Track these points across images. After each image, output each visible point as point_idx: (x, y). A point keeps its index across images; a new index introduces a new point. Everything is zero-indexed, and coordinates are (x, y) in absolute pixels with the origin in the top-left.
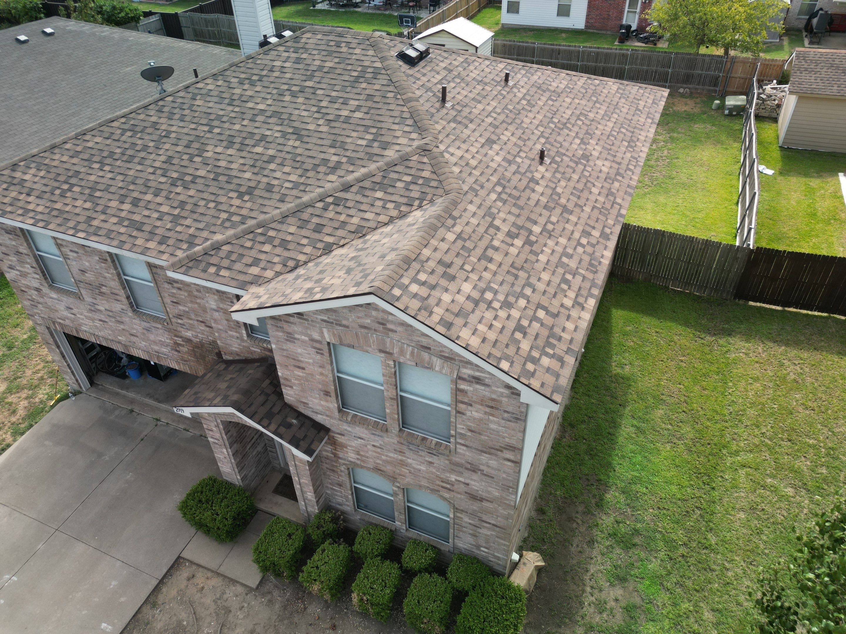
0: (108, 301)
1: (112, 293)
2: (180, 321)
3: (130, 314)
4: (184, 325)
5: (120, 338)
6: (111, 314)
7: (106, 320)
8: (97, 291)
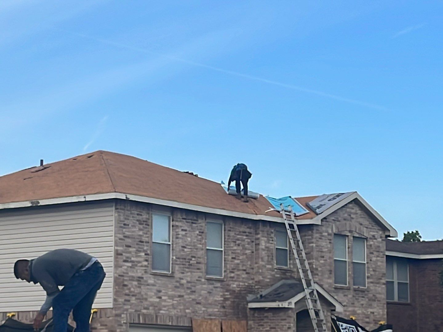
0: (191, 272)
1: (197, 263)
2: (232, 275)
3: (203, 280)
4: (233, 277)
5: (187, 311)
6: (189, 285)
7: (184, 294)
8: (187, 264)
